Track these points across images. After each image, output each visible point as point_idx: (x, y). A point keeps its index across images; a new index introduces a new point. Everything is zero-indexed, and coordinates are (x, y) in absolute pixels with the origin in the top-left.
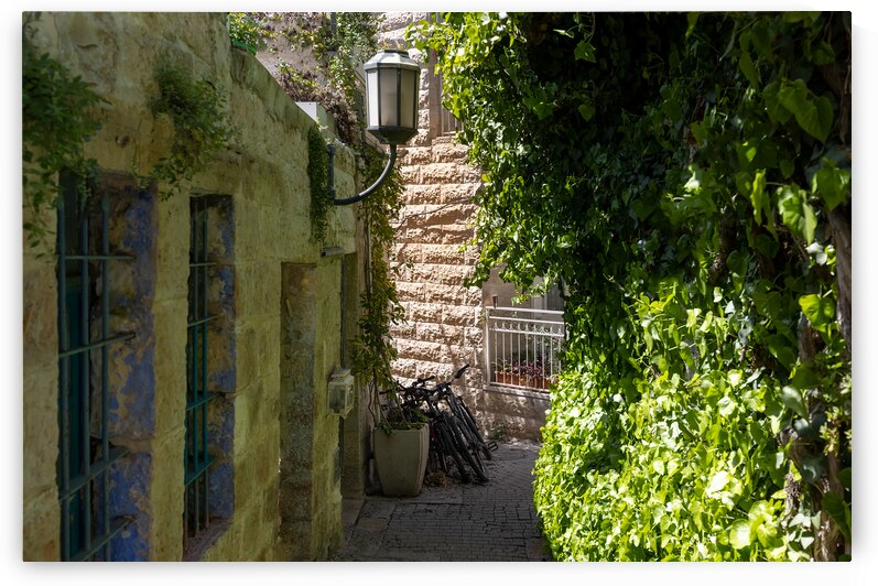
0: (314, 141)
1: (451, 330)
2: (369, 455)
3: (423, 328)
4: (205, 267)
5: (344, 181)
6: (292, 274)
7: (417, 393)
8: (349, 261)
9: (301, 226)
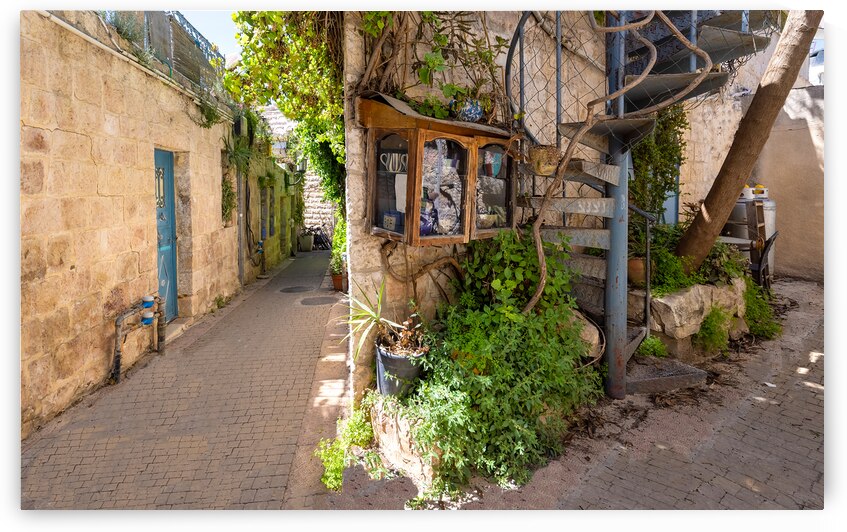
0: (286, 174)
1: (323, 216)
2: (299, 243)
3: (315, 216)
4: (272, 197)
5: (292, 180)
6: (282, 198)
7: (311, 229)
8: (293, 197)
9: (284, 190)
